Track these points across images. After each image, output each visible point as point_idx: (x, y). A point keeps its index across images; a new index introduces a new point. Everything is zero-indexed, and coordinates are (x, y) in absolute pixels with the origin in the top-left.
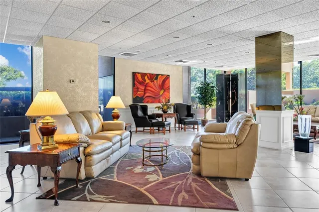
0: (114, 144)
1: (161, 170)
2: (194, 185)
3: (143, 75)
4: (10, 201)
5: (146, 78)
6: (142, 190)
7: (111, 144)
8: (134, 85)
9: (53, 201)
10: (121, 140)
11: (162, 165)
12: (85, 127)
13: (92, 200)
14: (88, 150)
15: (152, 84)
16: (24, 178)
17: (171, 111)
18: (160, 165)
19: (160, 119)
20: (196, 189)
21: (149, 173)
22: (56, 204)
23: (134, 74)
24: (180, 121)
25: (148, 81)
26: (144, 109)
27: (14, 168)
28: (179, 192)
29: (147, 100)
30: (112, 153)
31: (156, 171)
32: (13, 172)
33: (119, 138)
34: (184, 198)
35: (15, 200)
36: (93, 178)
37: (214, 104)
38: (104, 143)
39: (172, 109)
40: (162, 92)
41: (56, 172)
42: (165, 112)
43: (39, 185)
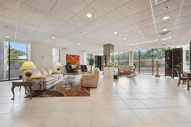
0: (55, 78)
1: (71, 86)
2: (80, 90)
3: (70, 55)
4: (13, 99)
5: (71, 56)
6: (63, 93)
7: (54, 78)
8: (67, 59)
9: (30, 98)
10: (59, 77)
11: (72, 85)
12: (46, 73)
13: (44, 97)
14: (45, 81)
15: (73, 58)
16: (20, 91)
17: (80, 67)
18: (71, 84)
19: (76, 70)
20: (80, 91)
21: (67, 87)
22: (31, 99)
23: (67, 55)
24: (83, 71)
25: (72, 57)
26: (70, 67)
27: (15, 87)
28: (75, 92)
29: (71, 64)
30: (55, 82)
31: (70, 86)
32: (14, 89)
33: (58, 76)
34: (75, 94)
35: (15, 99)
36: (47, 90)
37: (94, 65)
38: (51, 78)
39: (80, 66)
40: (77, 61)
41: (31, 88)
42: (77, 68)
43: (26, 93)
